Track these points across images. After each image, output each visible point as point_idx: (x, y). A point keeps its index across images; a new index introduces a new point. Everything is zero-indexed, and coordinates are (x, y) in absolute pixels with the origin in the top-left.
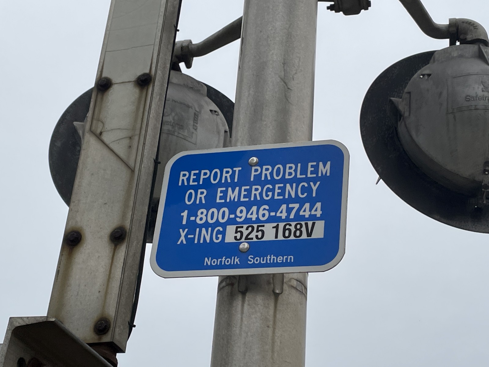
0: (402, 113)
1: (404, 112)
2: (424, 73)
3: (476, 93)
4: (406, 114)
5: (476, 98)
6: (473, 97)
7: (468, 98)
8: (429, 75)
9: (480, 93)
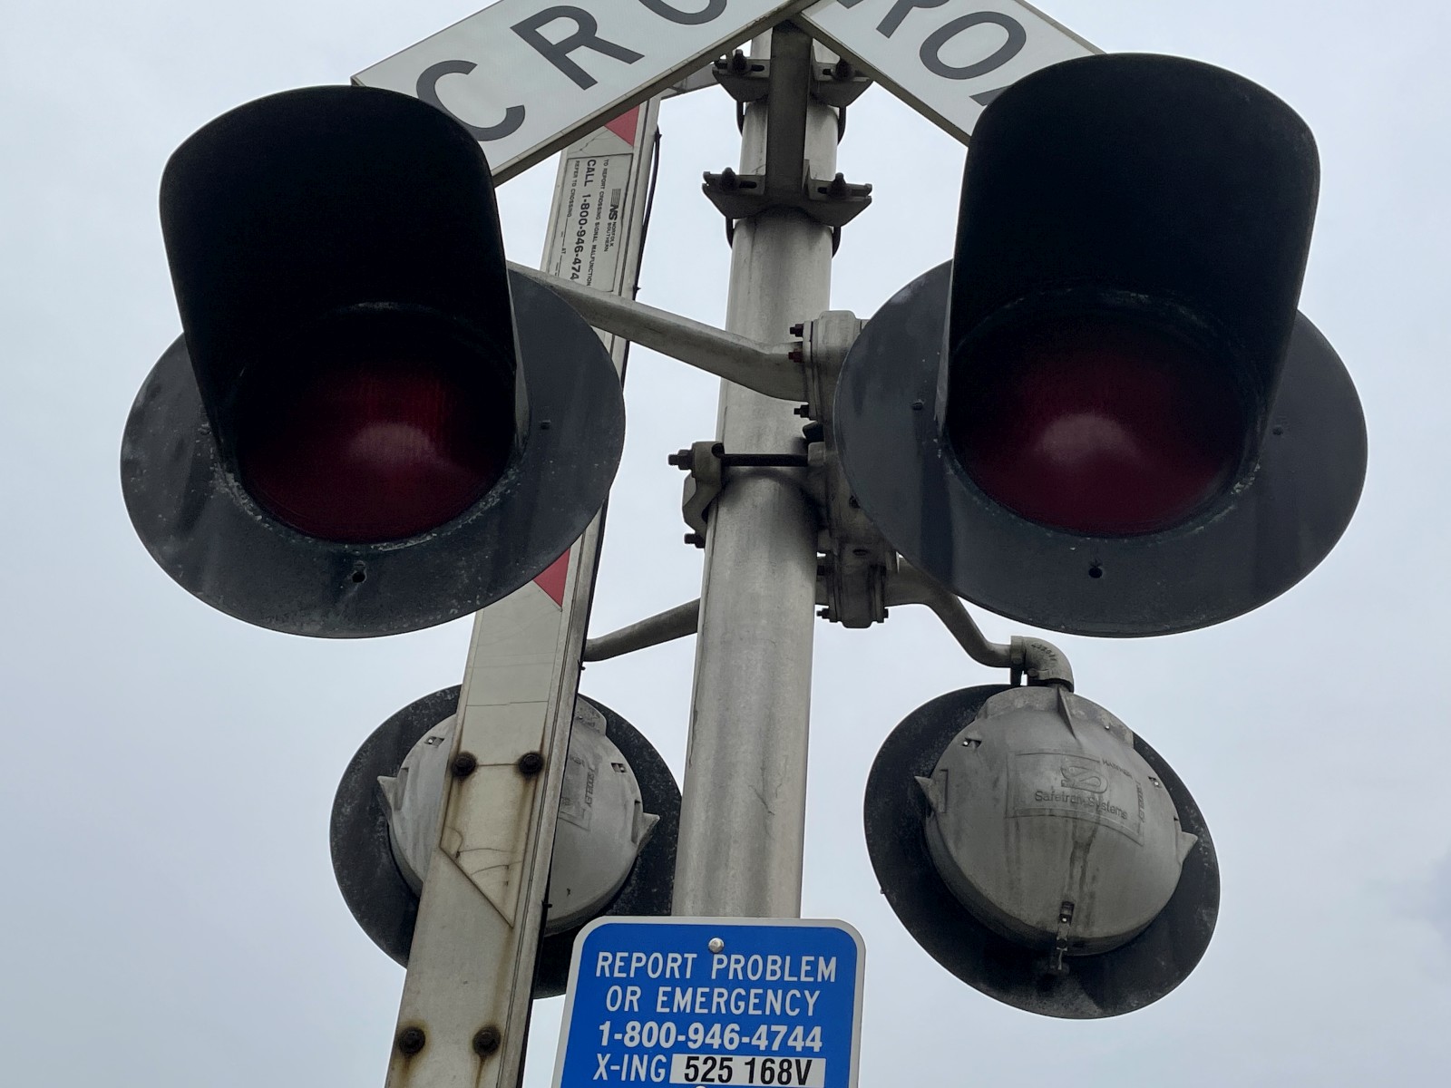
0: (934, 806)
1: (937, 804)
2: (970, 737)
3: (1052, 787)
4: (941, 809)
5: (1052, 796)
6: (1046, 794)
7: (1040, 796)
8: (978, 742)
9: (1059, 789)
